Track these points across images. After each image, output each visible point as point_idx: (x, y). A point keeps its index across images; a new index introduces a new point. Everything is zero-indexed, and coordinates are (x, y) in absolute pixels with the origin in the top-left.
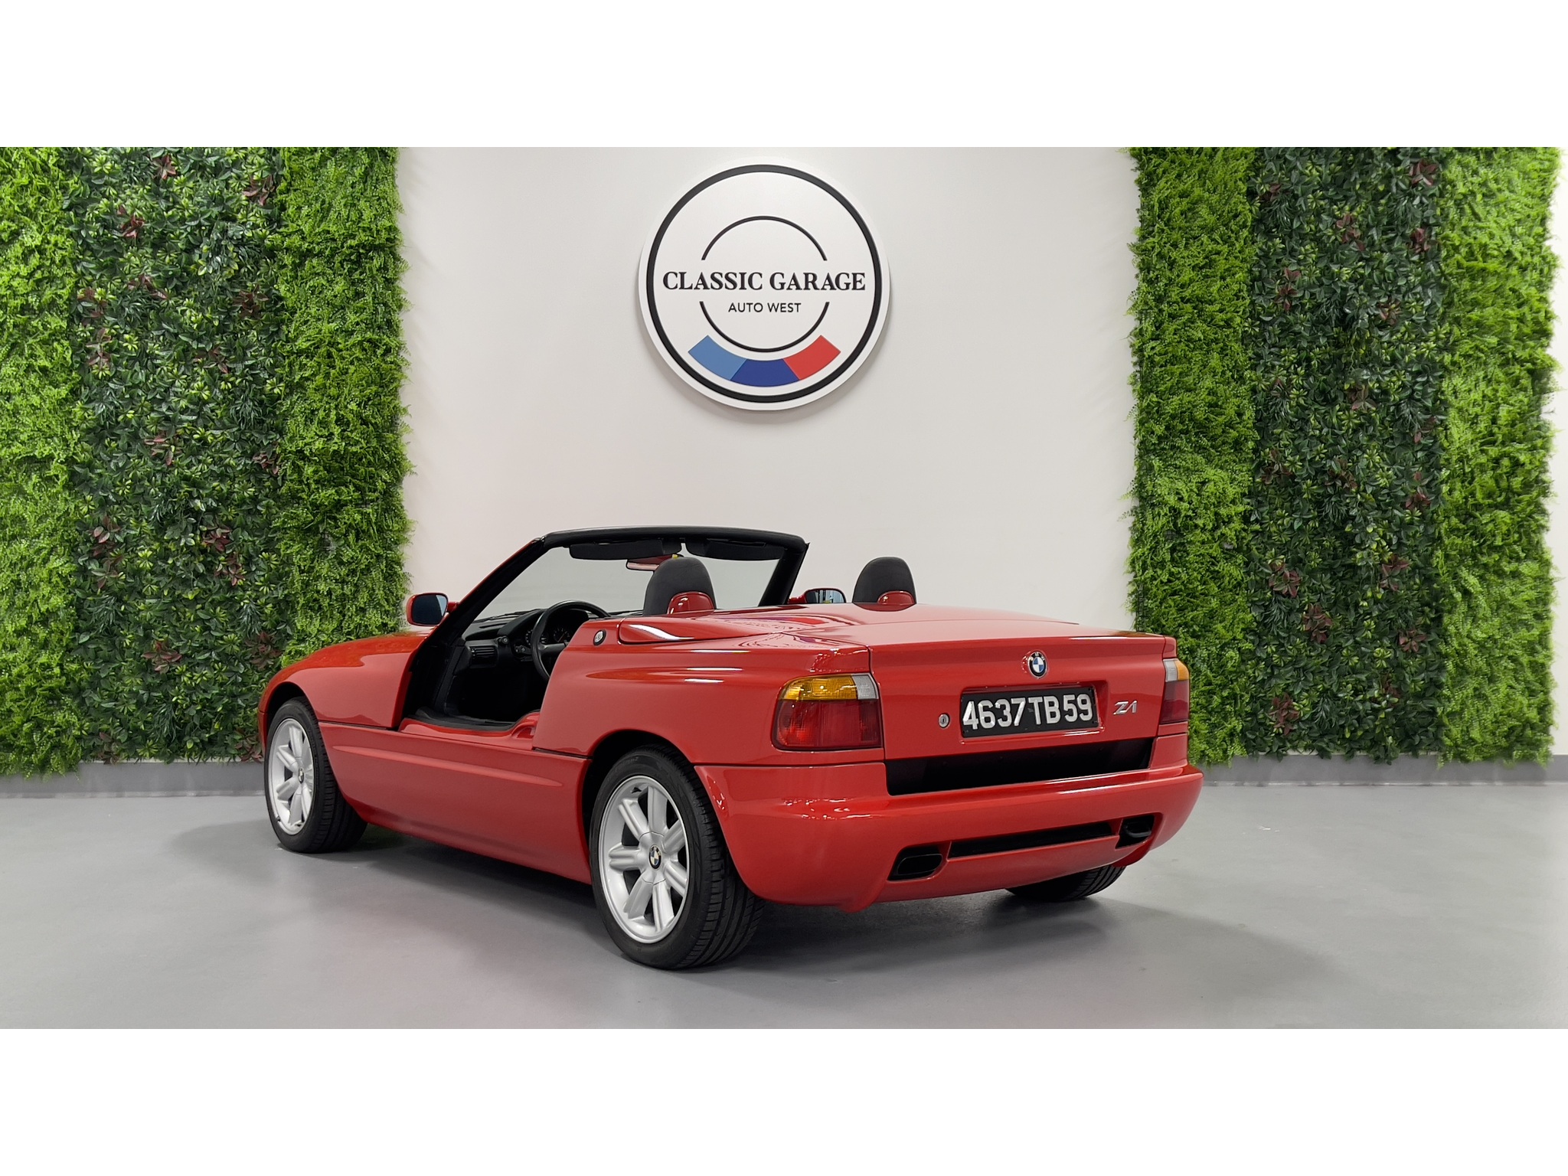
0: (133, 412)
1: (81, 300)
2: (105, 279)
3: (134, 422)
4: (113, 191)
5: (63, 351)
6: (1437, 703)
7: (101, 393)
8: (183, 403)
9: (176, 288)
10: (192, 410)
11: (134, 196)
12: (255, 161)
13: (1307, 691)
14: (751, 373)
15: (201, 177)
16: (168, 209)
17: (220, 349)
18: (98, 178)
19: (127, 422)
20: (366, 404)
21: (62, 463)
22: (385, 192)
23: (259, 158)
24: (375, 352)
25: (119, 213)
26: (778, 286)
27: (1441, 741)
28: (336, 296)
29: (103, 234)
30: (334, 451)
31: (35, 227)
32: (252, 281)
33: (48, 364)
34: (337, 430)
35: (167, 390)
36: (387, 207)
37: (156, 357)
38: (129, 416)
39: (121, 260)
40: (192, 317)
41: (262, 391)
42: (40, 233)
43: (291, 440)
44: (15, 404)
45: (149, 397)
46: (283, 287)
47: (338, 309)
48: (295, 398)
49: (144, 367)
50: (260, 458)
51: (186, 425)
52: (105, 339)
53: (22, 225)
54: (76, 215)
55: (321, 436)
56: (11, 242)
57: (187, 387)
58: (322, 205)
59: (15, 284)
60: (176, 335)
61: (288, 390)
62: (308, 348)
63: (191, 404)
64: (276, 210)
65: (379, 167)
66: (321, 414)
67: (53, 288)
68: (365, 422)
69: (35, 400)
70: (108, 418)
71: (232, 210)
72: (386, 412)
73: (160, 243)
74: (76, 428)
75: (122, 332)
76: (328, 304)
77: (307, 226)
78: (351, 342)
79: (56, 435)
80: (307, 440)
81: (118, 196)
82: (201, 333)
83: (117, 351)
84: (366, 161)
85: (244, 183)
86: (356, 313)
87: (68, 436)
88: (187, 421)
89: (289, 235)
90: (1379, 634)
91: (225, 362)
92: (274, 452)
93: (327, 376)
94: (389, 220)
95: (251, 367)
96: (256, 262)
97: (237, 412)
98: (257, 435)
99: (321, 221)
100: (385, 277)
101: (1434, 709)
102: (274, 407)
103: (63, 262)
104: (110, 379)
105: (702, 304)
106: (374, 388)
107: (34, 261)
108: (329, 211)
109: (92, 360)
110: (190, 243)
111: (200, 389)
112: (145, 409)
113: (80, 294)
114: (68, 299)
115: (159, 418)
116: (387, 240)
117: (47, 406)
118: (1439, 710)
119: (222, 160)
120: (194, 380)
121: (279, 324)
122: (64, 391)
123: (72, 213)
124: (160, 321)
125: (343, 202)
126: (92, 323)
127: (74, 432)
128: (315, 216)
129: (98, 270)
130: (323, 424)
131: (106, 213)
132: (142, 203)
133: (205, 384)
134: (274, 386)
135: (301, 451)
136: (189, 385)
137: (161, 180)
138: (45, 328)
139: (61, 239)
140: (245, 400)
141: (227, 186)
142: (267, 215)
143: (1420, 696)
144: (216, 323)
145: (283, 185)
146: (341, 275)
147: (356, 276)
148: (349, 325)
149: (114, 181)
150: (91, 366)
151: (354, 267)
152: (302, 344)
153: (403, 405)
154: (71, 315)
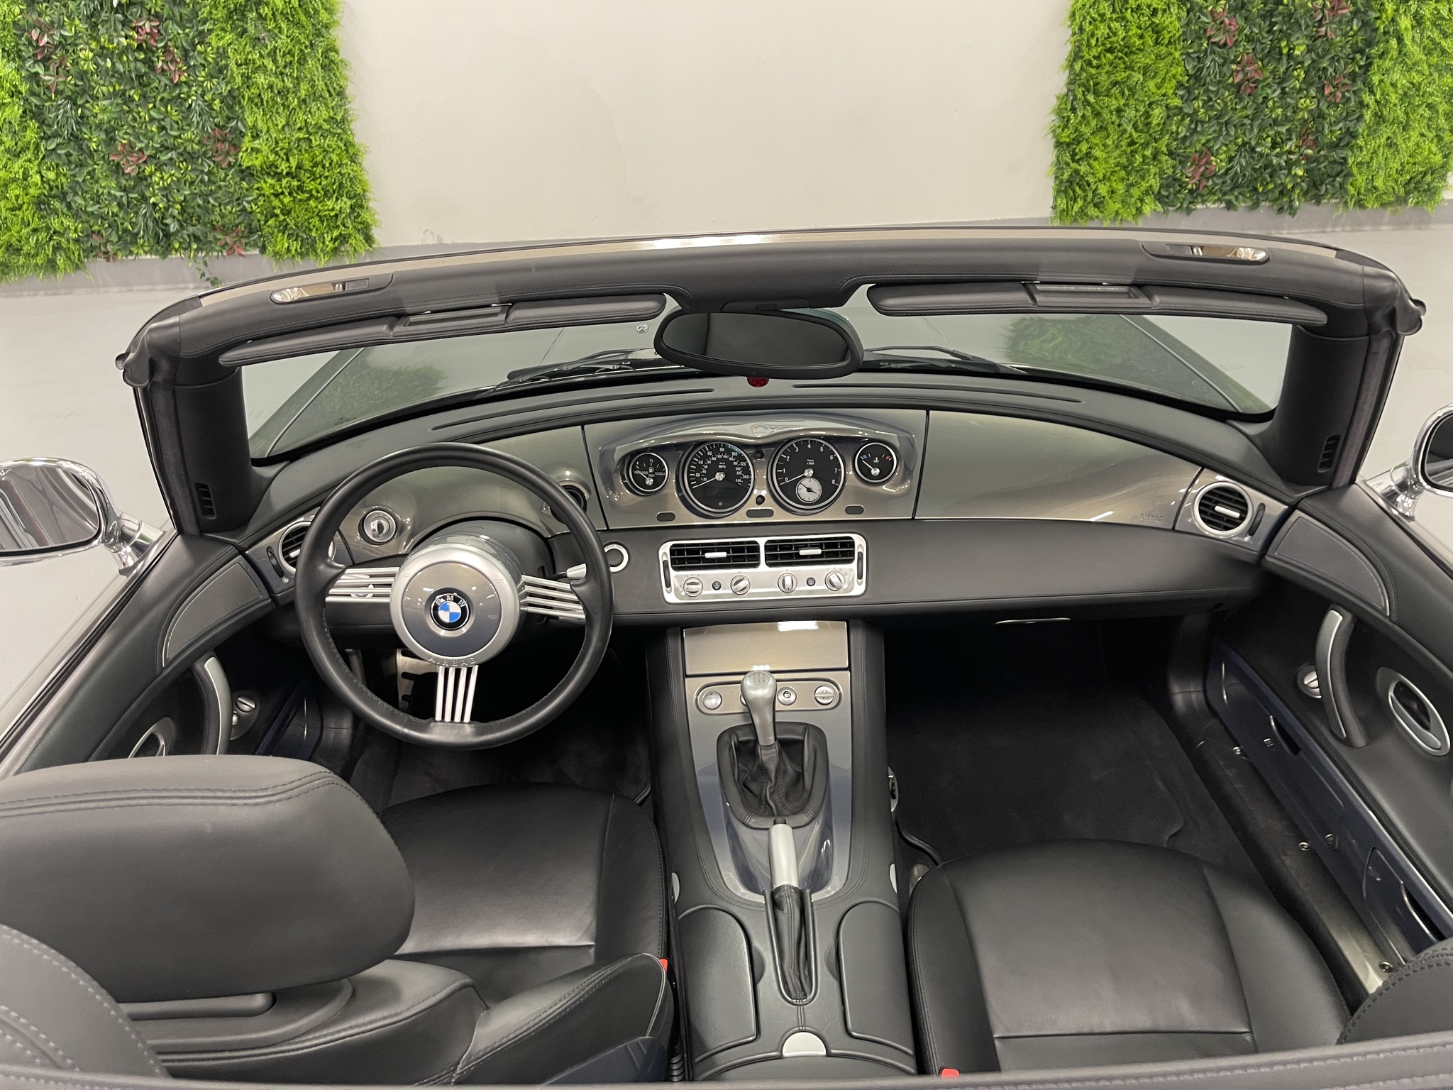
6: (1350, 153)
13: (1226, 145)
27: (1346, 191)
90: (1308, 83)
101: (1345, 159)
118: (1350, 161)
143: (1334, 146)
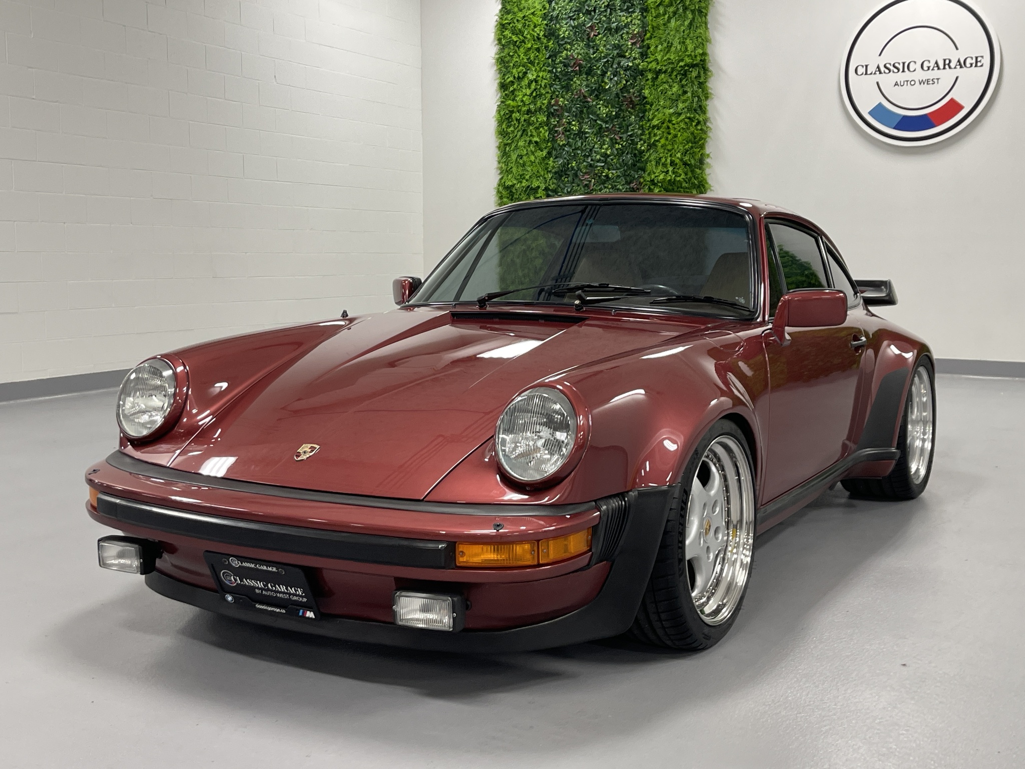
0: (575, 162)
1: (553, 105)
2: (564, 93)
3: (575, 168)
4: (569, 46)
5: (544, 132)
7: (561, 153)
8: (598, 157)
9: (596, 95)
10: (602, 160)
11: (578, 48)
12: (636, 23)
14: (906, 123)
15: (610, 34)
16: (594, 53)
17: (616, 127)
18: (562, 40)
19: (572, 168)
20: (686, 153)
21: (543, 190)
22: (700, 33)
23: (637, 21)
24: (692, 124)
25: (571, 58)
26: (925, 68)
28: (673, 94)
29: (564, 70)
30: (670, 180)
31: (534, 69)
32: (633, 89)
33: (538, 140)
34: (671, 169)
35: (591, 150)
36: (703, 41)
37: (587, 133)
38: (573, 165)
39: (572, 82)
40: (604, 111)
41: (636, 149)
42: (535, 72)
43: (649, 174)
44: (524, 161)
45: (583, 154)
46: (647, 91)
47: (674, 101)
48: (652, 151)
49: (581, 138)
50: (634, 184)
51: (599, 168)
52: (564, 124)
53: (528, 68)
54: (552, 60)
55: (663, 172)
56: (523, 77)
57: (601, 148)
58: (668, 44)
59: (524, 99)
60: (596, 121)
61: (649, 147)
62: (658, 124)
63: (602, 157)
64: (645, 49)
65: (697, 19)
66: (663, 160)
67: (541, 100)
68: (685, 164)
69: (532, 158)
70: (564, 166)
71: (624, 51)
72: (697, 157)
73: (590, 72)
74: (550, 171)
75: (571, 120)
76: (670, 99)
77: (660, 56)
78: (679, 120)
79: (541, 175)
80: (657, 174)
81: (571, 49)
82: (608, 119)
83: (569, 131)
84: (690, 16)
85: (630, 36)
86: (683, 103)
87: (546, 176)
88: (600, 166)
89: (651, 62)
91: (618, 134)
92: (640, 182)
93: (667, 139)
94: (703, 49)
95: (631, 136)
96: (635, 79)
97: (623, 160)
98: (632, 172)
99: (667, 53)
100: (699, 82)
102: (641, 157)
103: (546, 86)
104: (564, 145)
105: (878, 83)
106: (690, 145)
107: (533, 87)
108: (671, 47)
109: (558, 136)
110: (604, 71)
111: (607, 149)
112: (581, 161)
113: (553, 102)
114: (547, 105)
115: (587, 165)
116: (701, 60)
117: (537, 161)
119: (620, 24)
120: (604, 144)
121: (644, 111)
122: (545, 153)
123: (550, 60)
124: (588, 114)
125: (678, 41)
126: (558, 116)
127: (549, 174)
128: (665, 50)
129: (561, 89)
130: (664, 165)
131: (565, 59)
132: (583, 51)
133: (609, 146)
134: (642, 145)
135: (653, 181)
136: (602, 146)
137: (590, 39)
138: (537, 121)
139: (545, 74)
140: (627, 154)
141: (622, 38)
142: (640, 52)
144: (614, 113)
145: (648, 35)
146: (676, 82)
147: (684, 82)
148: (679, 110)
149: (569, 41)
150: (557, 139)
151: (683, 77)
152: (655, 122)
153: (707, 152)
154: (548, 113)
